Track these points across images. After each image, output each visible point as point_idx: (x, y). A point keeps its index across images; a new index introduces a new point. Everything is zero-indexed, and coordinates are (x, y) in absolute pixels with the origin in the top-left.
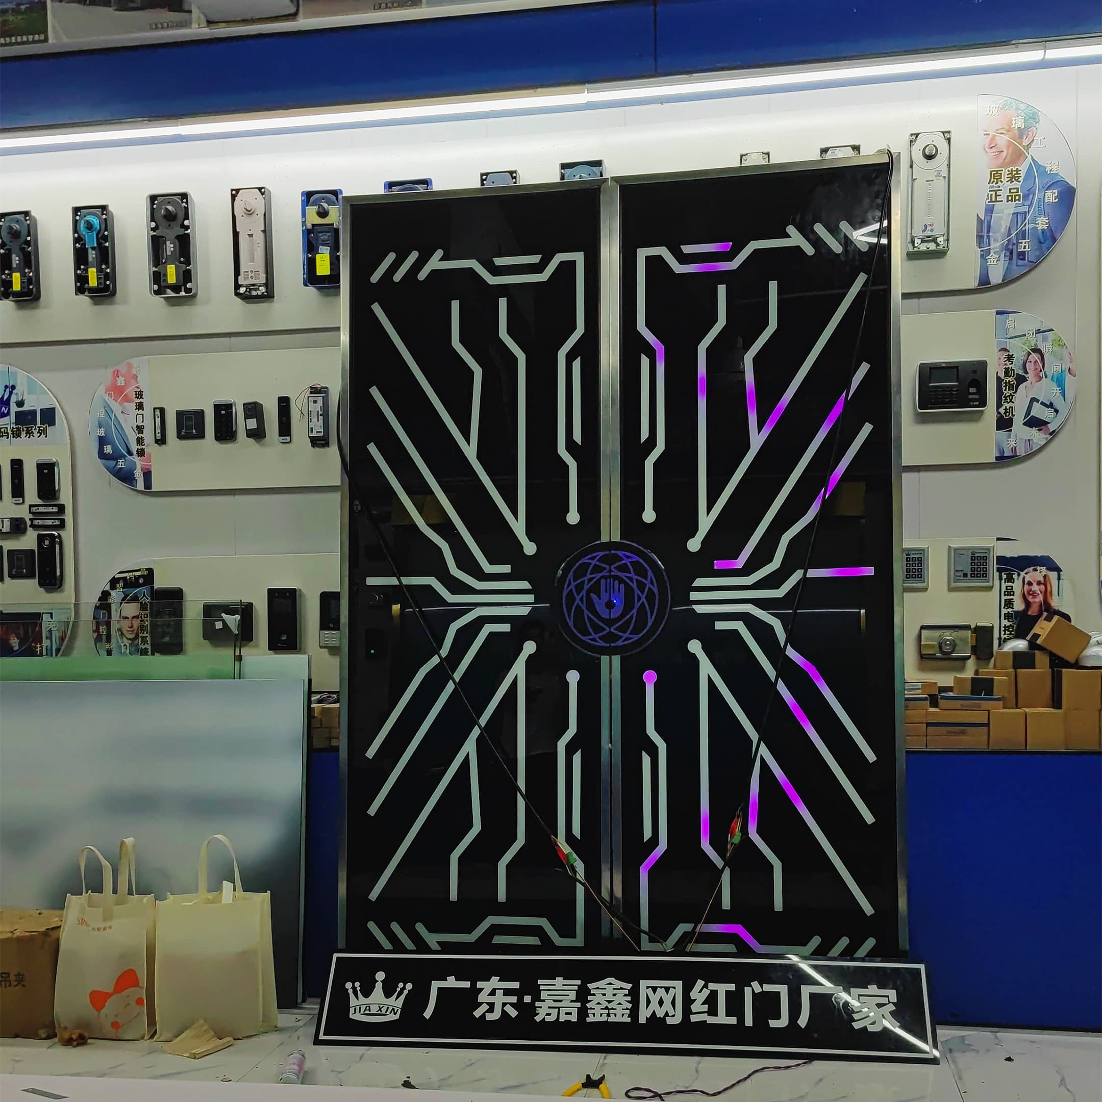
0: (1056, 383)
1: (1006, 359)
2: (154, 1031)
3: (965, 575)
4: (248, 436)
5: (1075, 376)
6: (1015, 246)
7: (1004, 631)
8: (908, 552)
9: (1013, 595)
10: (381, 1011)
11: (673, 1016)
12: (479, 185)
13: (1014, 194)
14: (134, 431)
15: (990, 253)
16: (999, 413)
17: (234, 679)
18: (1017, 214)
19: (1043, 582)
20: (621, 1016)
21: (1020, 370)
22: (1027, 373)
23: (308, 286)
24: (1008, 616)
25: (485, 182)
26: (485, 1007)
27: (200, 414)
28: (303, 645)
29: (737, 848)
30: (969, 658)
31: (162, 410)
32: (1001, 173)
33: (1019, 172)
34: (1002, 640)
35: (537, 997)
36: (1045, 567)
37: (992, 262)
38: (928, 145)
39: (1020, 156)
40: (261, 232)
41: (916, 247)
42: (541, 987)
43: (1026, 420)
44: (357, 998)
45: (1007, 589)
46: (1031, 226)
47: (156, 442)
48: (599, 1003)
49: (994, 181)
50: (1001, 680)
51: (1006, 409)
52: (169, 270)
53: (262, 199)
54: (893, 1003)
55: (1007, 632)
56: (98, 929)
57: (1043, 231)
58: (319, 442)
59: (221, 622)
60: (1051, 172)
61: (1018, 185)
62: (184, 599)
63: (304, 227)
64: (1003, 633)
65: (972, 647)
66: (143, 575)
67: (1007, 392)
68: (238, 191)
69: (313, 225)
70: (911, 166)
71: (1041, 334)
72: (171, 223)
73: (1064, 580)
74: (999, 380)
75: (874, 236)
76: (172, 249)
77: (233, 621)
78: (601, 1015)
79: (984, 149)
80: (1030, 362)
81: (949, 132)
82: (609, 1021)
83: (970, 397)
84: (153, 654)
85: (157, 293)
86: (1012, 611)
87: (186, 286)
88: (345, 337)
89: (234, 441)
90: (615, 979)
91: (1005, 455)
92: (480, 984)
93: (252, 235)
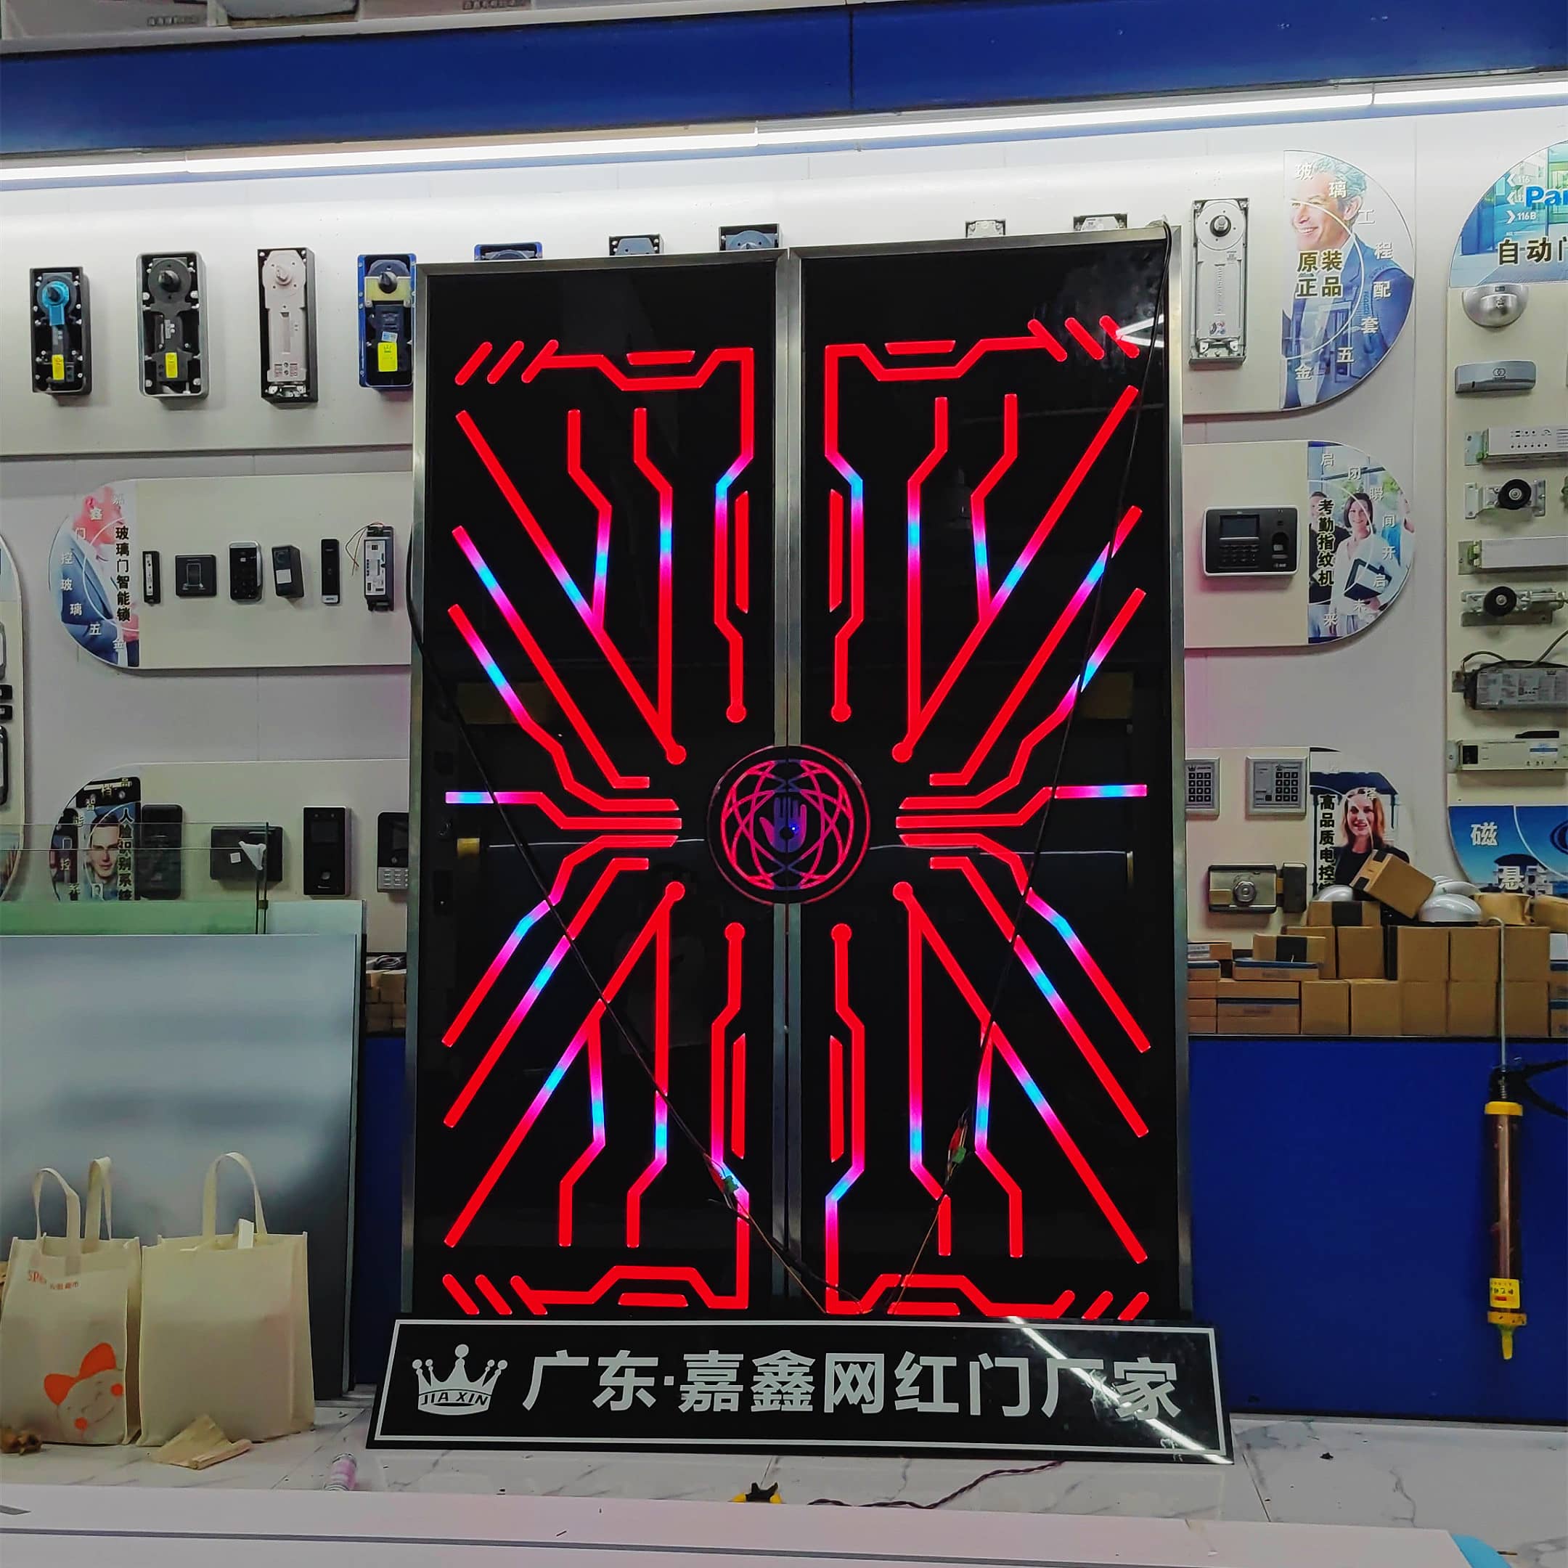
0: (1388, 540)
1: (1322, 507)
2: (136, 1431)
3: (1269, 798)
4: (279, 593)
5: (1412, 532)
6: (1333, 356)
7: (1321, 874)
8: (1192, 766)
9: (1333, 826)
10: (463, 1400)
11: (872, 1402)
12: (607, 255)
13: (1332, 286)
14: (115, 585)
15: (1300, 365)
16: (1312, 579)
17: (257, 933)
18: (1336, 312)
19: (1372, 808)
20: (799, 1403)
21: (1340, 523)
22: (1349, 526)
23: (366, 386)
24: (1325, 854)
25: (615, 250)
26: (609, 1393)
27: (210, 562)
28: (352, 887)
29: (959, 1168)
30: (1273, 910)
31: (155, 556)
32: (1315, 257)
33: (1339, 256)
34: (1318, 886)
35: (682, 1378)
36: (1375, 789)
37: (1303, 376)
38: (1218, 217)
39: (1341, 233)
40: (301, 311)
41: (1202, 354)
42: (689, 1365)
43: (1348, 590)
44: (429, 1382)
45: (1324, 817)
46: (1355, 329)
47: (145, 601)
48: (768, 1386)
49: (1305, 268)
50: (1317, 939)
51: (1322, 574)
52: (168, 360)
53: (303, 264)
54: (1172, 1382)
55: (1325, 876)
56: (60, 1287)
57: (1370, 335)
58: (379, 603)
59: (239, 853)
60: (1382, 257)
61: (1338, 273)
62: (183, 820)
63: (362, 305)
64: (1319, 877)
65: (1277, 895)
66: (125, 787)
67: (1324, 551)
68: (267, 252)
69: (373, 302)
70: (1196, 245)
71: (1368, 474)
72: (174, 295)
73: (1400, 807)
74: (1313, 535)
75: (1146, 337)
76: (173, 331)
77: (255, 852)
78: (772, 1401)
79: (1293, 224)
80: (1354, 511)
81: (1246, 200)
82: (782, 1410)
83: (1275, 556)
84: (137, 898)
85: (150, 391)
86: (1331, 847)
87: (192, 383)
88: (418, 459)
89: (259, 600)
90: (792, 1351)
91: (1321, 636)
92: (602, 1361)
93: (288, 313)
